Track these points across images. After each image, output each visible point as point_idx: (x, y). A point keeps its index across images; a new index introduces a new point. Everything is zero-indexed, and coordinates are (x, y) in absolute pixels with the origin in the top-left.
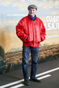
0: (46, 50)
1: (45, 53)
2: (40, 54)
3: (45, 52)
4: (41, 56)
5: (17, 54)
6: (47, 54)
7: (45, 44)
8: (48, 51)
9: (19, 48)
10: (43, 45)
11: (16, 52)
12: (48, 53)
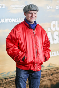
0: (52, 75)
1: (50, 80)
2: (43, 81)
3: (51, 77)
4: (44, 83)
5: (7, 82)
6: (53, 81)
7: (49, 65)
8: (55, 75)
9: (9, 73)
10: (48, 67)
11: (5, 79)
12: (56, 79)
